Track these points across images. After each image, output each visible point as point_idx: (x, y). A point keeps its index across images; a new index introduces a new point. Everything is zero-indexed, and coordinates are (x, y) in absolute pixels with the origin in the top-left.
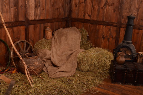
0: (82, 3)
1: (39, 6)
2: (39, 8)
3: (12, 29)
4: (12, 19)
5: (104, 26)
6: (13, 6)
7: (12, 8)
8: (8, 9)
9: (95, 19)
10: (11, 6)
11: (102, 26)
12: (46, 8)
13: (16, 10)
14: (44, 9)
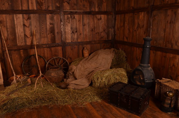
0: (122, 26)
1: (76, 32)
2: (76, 33)
3: (50, 49)
4: (49, 42)
5: (137, 48)
6: (50, 33)
7: (49, 34)
8: (45, 35)
9: (131, 41)
10: (48, 33)
11: (135, 48)
12: (84, 33)
13: (53, 36)
14: (82, 34)
